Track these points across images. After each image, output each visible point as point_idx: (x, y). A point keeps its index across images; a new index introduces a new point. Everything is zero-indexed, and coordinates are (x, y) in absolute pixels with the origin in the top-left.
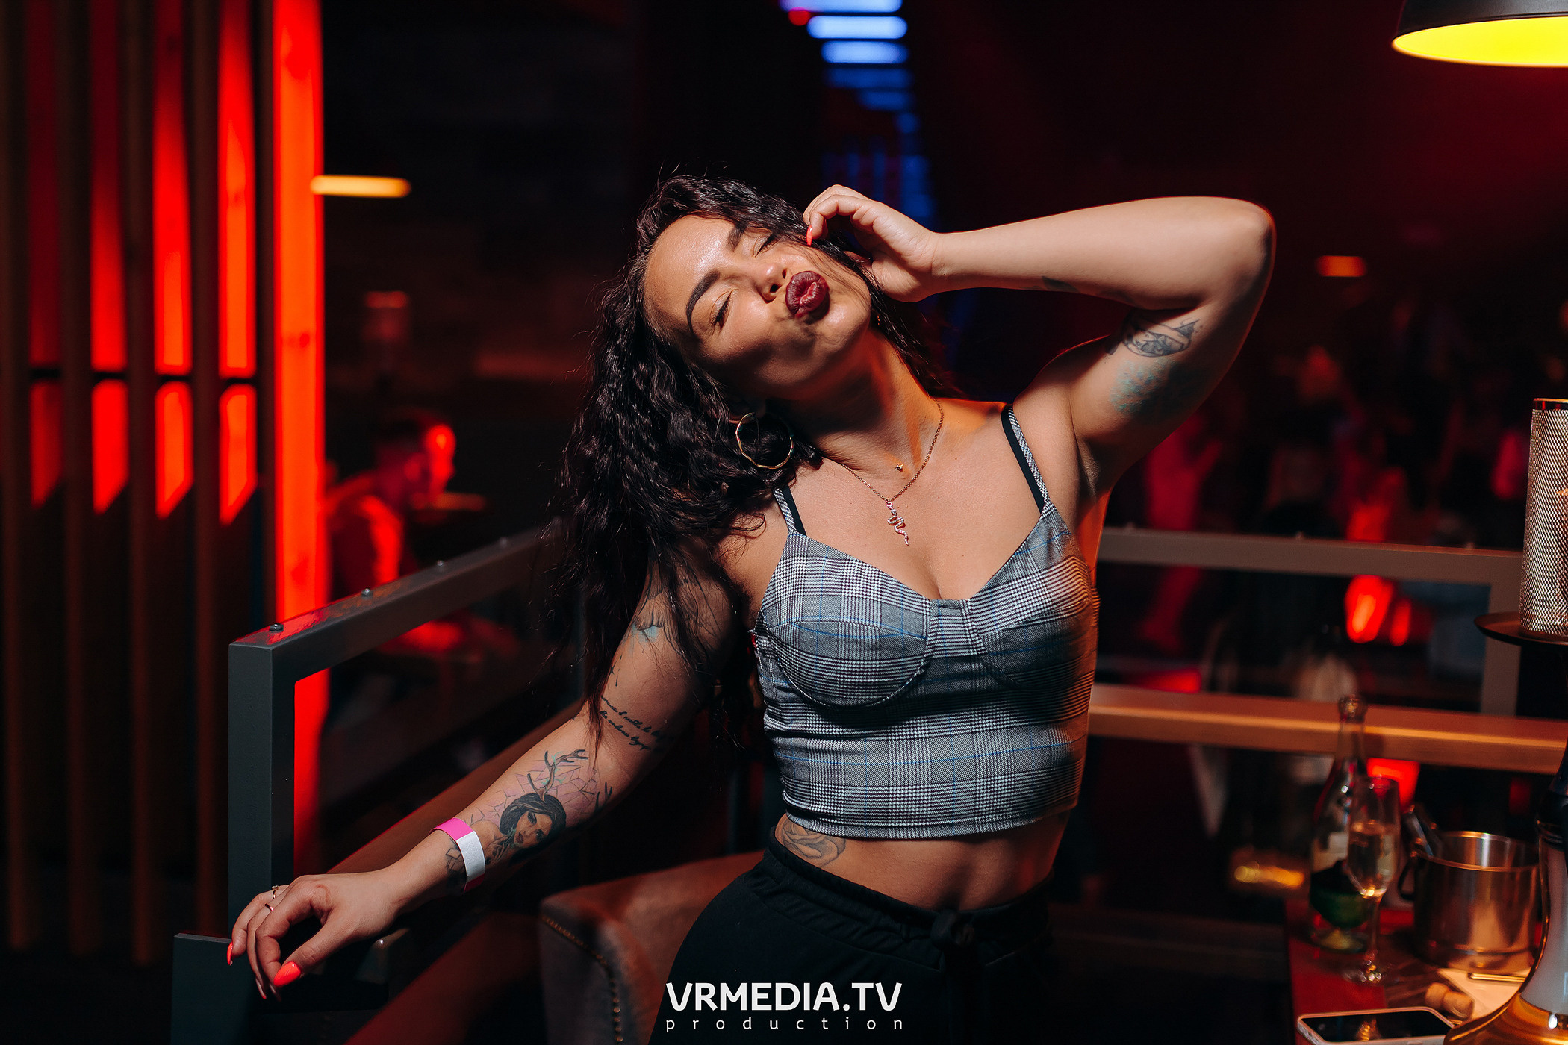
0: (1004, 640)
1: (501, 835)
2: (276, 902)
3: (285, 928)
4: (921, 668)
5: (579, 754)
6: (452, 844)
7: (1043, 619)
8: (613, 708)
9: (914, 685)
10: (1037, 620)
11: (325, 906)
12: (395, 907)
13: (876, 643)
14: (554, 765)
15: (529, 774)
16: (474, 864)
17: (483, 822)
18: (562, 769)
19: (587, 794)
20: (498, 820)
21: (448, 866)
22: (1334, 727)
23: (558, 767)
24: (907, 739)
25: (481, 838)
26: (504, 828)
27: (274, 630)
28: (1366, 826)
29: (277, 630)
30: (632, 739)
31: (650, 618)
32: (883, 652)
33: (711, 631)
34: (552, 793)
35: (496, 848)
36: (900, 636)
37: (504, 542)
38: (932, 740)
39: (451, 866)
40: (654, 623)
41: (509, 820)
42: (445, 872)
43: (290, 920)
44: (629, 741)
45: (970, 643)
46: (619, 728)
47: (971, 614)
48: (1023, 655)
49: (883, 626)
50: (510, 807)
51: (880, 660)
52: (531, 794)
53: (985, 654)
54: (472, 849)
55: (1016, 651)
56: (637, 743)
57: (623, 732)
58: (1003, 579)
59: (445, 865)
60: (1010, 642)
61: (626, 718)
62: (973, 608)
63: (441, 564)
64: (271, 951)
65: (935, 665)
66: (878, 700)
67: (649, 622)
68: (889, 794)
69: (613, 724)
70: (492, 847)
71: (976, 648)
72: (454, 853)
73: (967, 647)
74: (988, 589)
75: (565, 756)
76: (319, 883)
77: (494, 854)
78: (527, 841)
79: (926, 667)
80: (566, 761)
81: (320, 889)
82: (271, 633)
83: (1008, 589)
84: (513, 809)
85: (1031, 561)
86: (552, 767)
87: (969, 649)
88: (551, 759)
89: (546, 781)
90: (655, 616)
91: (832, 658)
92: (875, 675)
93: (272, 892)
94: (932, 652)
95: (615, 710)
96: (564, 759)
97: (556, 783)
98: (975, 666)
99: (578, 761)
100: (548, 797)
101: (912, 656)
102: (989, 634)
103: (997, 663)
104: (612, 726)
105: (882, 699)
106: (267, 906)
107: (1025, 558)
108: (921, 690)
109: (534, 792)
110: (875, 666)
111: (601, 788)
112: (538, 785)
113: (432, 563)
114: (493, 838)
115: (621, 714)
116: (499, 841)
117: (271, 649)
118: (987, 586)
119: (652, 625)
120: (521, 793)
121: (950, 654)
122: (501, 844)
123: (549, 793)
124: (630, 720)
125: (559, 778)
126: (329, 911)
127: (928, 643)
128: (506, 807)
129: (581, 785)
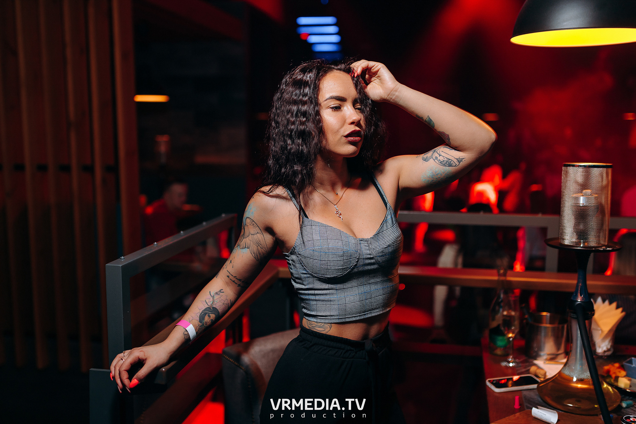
0: (382, 252)
1: (200, 323)
2: (125, 358)
3: (130, 367)
4: (356, 262)
5: (222, 291)
6: (185, 330)
7: (393, 244)
8: (231, 275)
9: (354, 268)
10: (392, 244)
11: (144, 358)
12: (169, 355)
13: (342, 254)
14: (213, 296)
15: (205, 300)
16: (193, 335)
17: (194, 320)
18: (216, 297)
19: (225, 305)
20: (198, 319)
21: (184, 338)
22: (496, 278)
23: (215, 297)
24: (350, 287)
25: (194, 326)
26: (200, 321)
27: (122, 259)
28: (508, 312)
29: (123, 259)
30: (238, 285)
31: (245, 245)
32: (344, 257)
33: (265, 250)
34: (214, 306)
35: (199, 328)
36: (350, 251)
37: (204, 223)
38: (358, 287)
39: (185, 337)
40: (246, 247)
41: (202, 318)
42: (184, 340)
43: (131, 364)
44: (237, 285)
45: (371, 253)
46: (234, 281)
47: (371, 243)
48: (387, 256)
49: (344, 248)
50: (201, 313)
51: (343, 260)
52: (208, 308)
53: (376, 256)
54: (191, 330)
55: (385, 255)
56: (240, 286)
57: (235, 283)
58: (381, 231)
59: (184, 337)
60: (384, 252)
61: (236, 278)
62: (371, 241)
63: (182, 232)
64: (125, 376)
65: (360, 260)
66: (342, 274)
67: (245, 246)
68: (346, 306)
69: (232, 280)
70: (198, 328)
71: (373, 255)
72: (186, 333)
73: (370, 254)
74: (377, 234)
75: (217, 292)
76: (140, 350)
77: (198, 330)
78: (208, 324)
79: (357, 262)
80: (217, 294)
81: (142, 352)
82: (121, 260)
83: (382, 234)
84: (203, 314)
85: (388, 224)
86: (213, 297)
87: (370, 255)
88: (212, 294)
89: (212, 302)
90: (246, 245)
91: (326, 261)
92: (341, 266)
93: (123, 353)
94: (359, 256)
95: (232, 276)
96: (217, 293)
97: (215, 303)
98: (372, 261)
99: (221, 294)
100: (213, 308)
101: (353, 258)
102: (377, 250)
103: (379, 259)
104: (231, 281)
105: (343, 274)
106: (122, 359)
107: (386, 223)
108: (356, 270)
109: (208, 307)
110: (342, 263)
111: (229, 302)
112: (209, 304)
113: (179, 232)
114: (198, 325)
115: (234, 277)
116: (200, 326)
117: (121, 266)
118: (376, 234)
119: (245, 248)
120: (204, 308)
121: (365, 256)
122: (200, 327)
123: (213, 306)
124: (238, 279)
125: (216, 300)
126: (146, 359)
127: (358, 253)
128: (200, 313)
129: (223, 302)
